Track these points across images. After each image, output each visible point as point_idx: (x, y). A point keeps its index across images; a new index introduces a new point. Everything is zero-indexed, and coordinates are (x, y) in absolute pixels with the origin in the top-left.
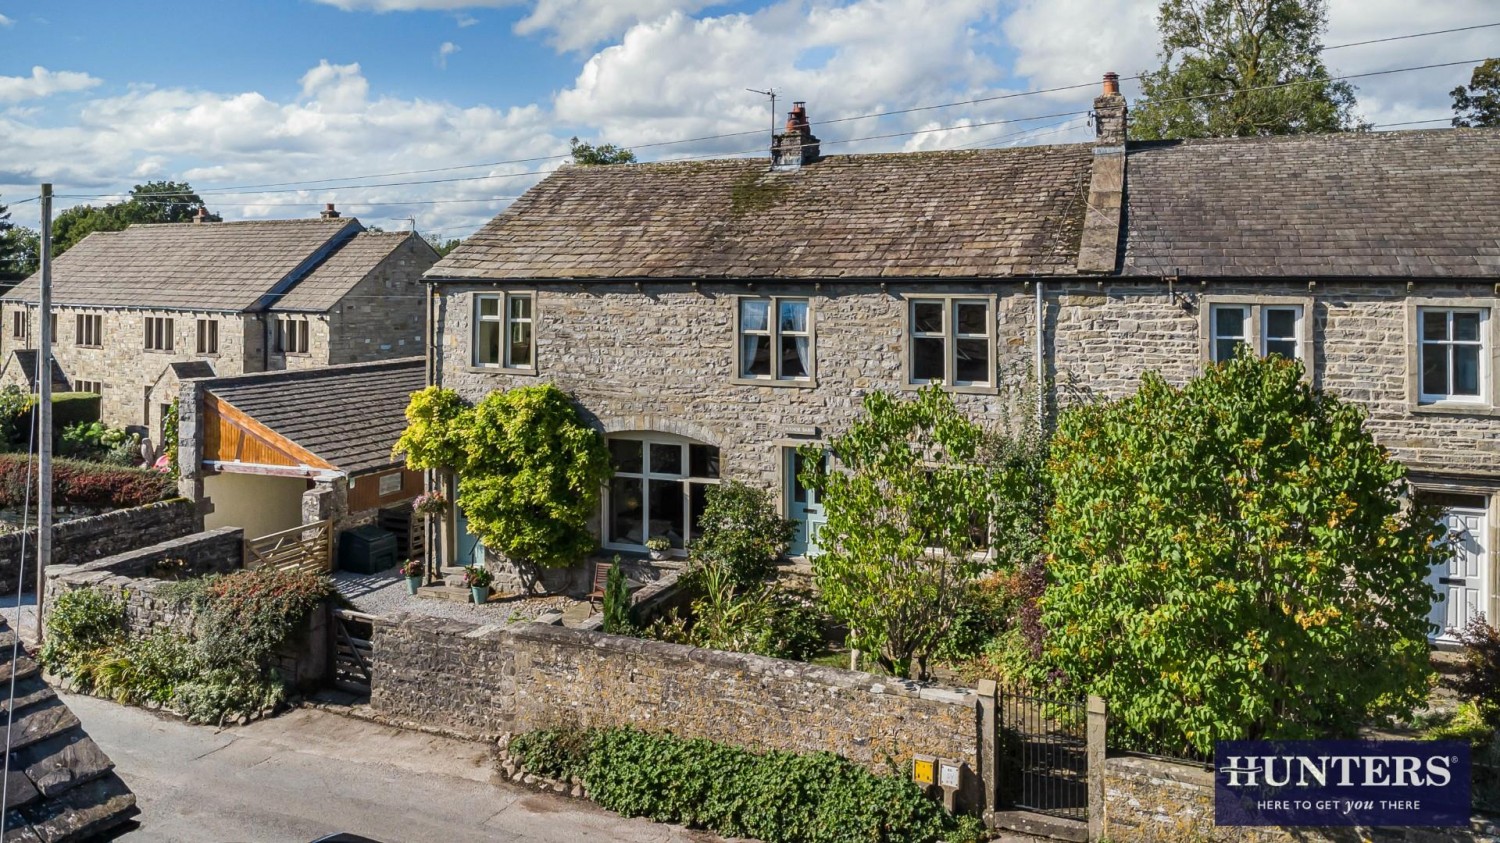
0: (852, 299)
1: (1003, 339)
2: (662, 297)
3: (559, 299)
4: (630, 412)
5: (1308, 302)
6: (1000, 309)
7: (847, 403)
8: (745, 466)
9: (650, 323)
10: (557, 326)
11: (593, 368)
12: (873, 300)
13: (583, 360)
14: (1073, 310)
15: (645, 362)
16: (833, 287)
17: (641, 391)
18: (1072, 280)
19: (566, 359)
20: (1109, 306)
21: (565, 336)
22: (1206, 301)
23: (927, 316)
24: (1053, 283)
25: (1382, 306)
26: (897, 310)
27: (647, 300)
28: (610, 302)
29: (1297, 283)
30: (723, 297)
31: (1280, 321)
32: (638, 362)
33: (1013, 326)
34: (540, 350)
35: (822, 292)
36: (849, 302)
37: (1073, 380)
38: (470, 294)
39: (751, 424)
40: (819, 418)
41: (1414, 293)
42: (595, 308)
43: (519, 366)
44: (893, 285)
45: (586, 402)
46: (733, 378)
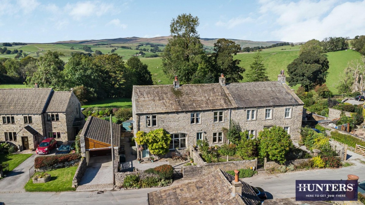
0: (207, 112)
1: (225, 116)
2: (179, 114)
3: (162, 115)
4: (174, 131)
5: (256, 109)
6: (224, 113)
7: (205, 126)
8: (191, 136)
9: (177, 118)
10: (162, 119)
11: (168, 125)
12: (209, 112)
13: (166, 124)
14: (233, 112)
15: (176, 123)
16: (204, 111)
17: (176, 128)
18: (233, 108)
19: (163, 124)
20: (237, 111)
21: (163, 121)
22: (247, 110)
23: (216, 114)
24: (231, 109)
25: (262, 109)
26: (213, 113)
27: (176, 115)
28: (170, 115)
29: (255, 107)
30: (188, 113)
31: (253, 111)
32: (175, 124)
33: (226, 114)
34: (159, 123)
35: (203, 112)
36: (206, 113)
37: (233, 120)
38: (145, 116)
39: (192, 130)
40: (202, 128)
41: (266, 108)
42: (168, 116)
43: (154, 126)
44: (213, 110)
45: (167, 130)
46: (190, 124)
